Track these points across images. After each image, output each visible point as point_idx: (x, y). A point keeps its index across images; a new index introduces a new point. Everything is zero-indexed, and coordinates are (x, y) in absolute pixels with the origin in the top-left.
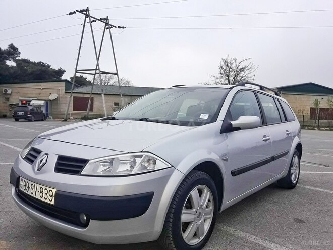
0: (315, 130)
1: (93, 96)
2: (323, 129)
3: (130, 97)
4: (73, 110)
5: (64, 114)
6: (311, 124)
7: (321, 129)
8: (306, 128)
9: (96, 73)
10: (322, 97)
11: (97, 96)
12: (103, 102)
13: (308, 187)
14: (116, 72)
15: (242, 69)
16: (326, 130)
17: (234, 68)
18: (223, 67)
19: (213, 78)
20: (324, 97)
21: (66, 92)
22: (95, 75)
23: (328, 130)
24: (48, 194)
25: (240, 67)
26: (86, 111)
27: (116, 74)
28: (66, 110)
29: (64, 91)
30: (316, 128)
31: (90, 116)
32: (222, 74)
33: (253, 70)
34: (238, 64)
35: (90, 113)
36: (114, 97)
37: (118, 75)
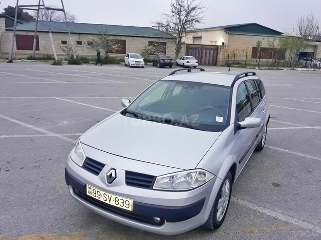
0: (255, 69)
1: (38, 34)
2: (263, 68)
3: (78, 35)
4: (17, 49)
5: (8, 54)
6: (253, 63)
7: (261, 68)
8: (248, 67)
9: (39, 9)
10: (263, 37)
11: (42, 34)
12: (50, 41)
13: (272, 147)
14: (62, 8)
15: (193, 9)
16: (265, 69)
17: (186, 7)
18: (175, 5)
19: (165, 16)
20: (265, 38)
21: (6, 30)
22: (38, 10)
23: (267, 69)
24: (124, 203)
25: (192, 6)
26: (32, 50)
27: (62, 10)
28: (11, 49)
29: (4, 28)
30: (257, 68)
31: (36, 56)
32: (173, 12)
33: (204, 10)
34: (189, 3)
35: (37, 52)
36: (61, 34)
37: (64, 11)
